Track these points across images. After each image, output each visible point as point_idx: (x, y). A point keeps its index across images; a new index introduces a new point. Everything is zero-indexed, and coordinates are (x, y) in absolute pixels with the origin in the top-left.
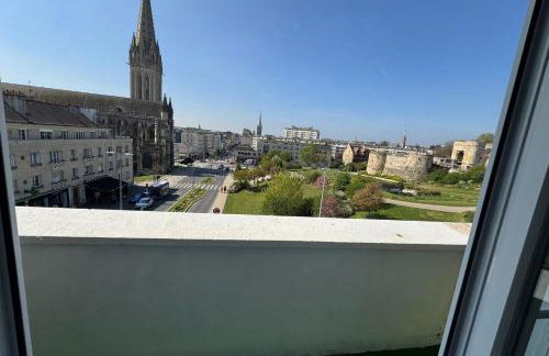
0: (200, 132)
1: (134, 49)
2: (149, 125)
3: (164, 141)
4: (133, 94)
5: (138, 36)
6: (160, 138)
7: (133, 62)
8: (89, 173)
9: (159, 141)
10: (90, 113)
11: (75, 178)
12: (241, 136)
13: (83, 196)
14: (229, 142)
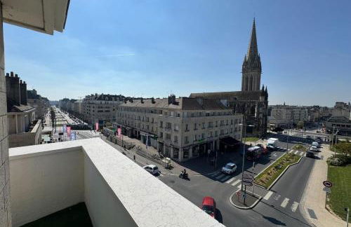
1: (246, 63)
2: (252, 105)
3: (261, 115)
4: (242, 88)
6: (258, 113)
7: (244, 71)
8: (222, 134)
9: (258, 115)
10: (224, 102)
11: (216, 136)
12: (332, 109)
13: (218, 146)
14: (317, 115)
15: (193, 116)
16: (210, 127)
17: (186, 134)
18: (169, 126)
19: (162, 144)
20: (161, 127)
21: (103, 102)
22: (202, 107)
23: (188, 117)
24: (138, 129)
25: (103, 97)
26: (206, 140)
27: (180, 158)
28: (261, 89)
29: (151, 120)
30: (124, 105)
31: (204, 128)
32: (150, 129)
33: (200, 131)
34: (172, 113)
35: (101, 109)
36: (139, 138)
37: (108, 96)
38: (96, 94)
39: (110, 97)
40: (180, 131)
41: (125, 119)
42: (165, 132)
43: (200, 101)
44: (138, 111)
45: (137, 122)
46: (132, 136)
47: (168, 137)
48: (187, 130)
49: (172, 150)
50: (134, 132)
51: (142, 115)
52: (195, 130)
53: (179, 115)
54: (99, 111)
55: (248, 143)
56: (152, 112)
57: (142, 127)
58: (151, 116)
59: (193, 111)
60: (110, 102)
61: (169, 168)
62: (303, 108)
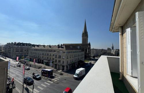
0: (96, 50)
1: (83, 34)
2: (86, 49)
3: (89, 52)
4: (82, 43)
5: (84, 31)
6: (88, 51)
7: (83, 37)
8: (78, 59)
9: (88, 52)
10: (79, 47)
11: (77, 60)
12: (107, 50)
13: (77, 64)
14: (103, 52)
15: (69, 52)
16: (75, 57)
17: (67, 60)
18: (60, 57)
19: (56, 65)
20: (56, 57)
21: (19, 46)
22: (72, 49)
23: (68, 53)
24: (42, 59)
25: (19, 44)
26: (74, 62)
27: (65, 70)
28: (88, 43)
29: (49, 55)
30: (33, 48)
31: (73, 57)
32: (49, 58)
33: (72, 58)
34: (61, 51)
35: (18, 50)
36: (43, 63)
37: (22, 43)
38: (15, 43)
39: (23, 44)
40: (65, 59)
41: (34, 54)
42: (58, 59)
43: (71, 47)
44: (42, 51)
45: (42, 56)
46: (39, 63)
47: (59, 61)
48: (68, 58)
49: (61, 67)
50: (40, 60)
51: (45, 53)
52: (70, 58)
53: (64, 52)
54: (16, 51)
55: (86, 62)
56: (50, 51)
57: (44, 58)
58: (49, 53)
59: (69, 51)
60: (23, 46)
61: (62, 74)
62: (99, 50)
